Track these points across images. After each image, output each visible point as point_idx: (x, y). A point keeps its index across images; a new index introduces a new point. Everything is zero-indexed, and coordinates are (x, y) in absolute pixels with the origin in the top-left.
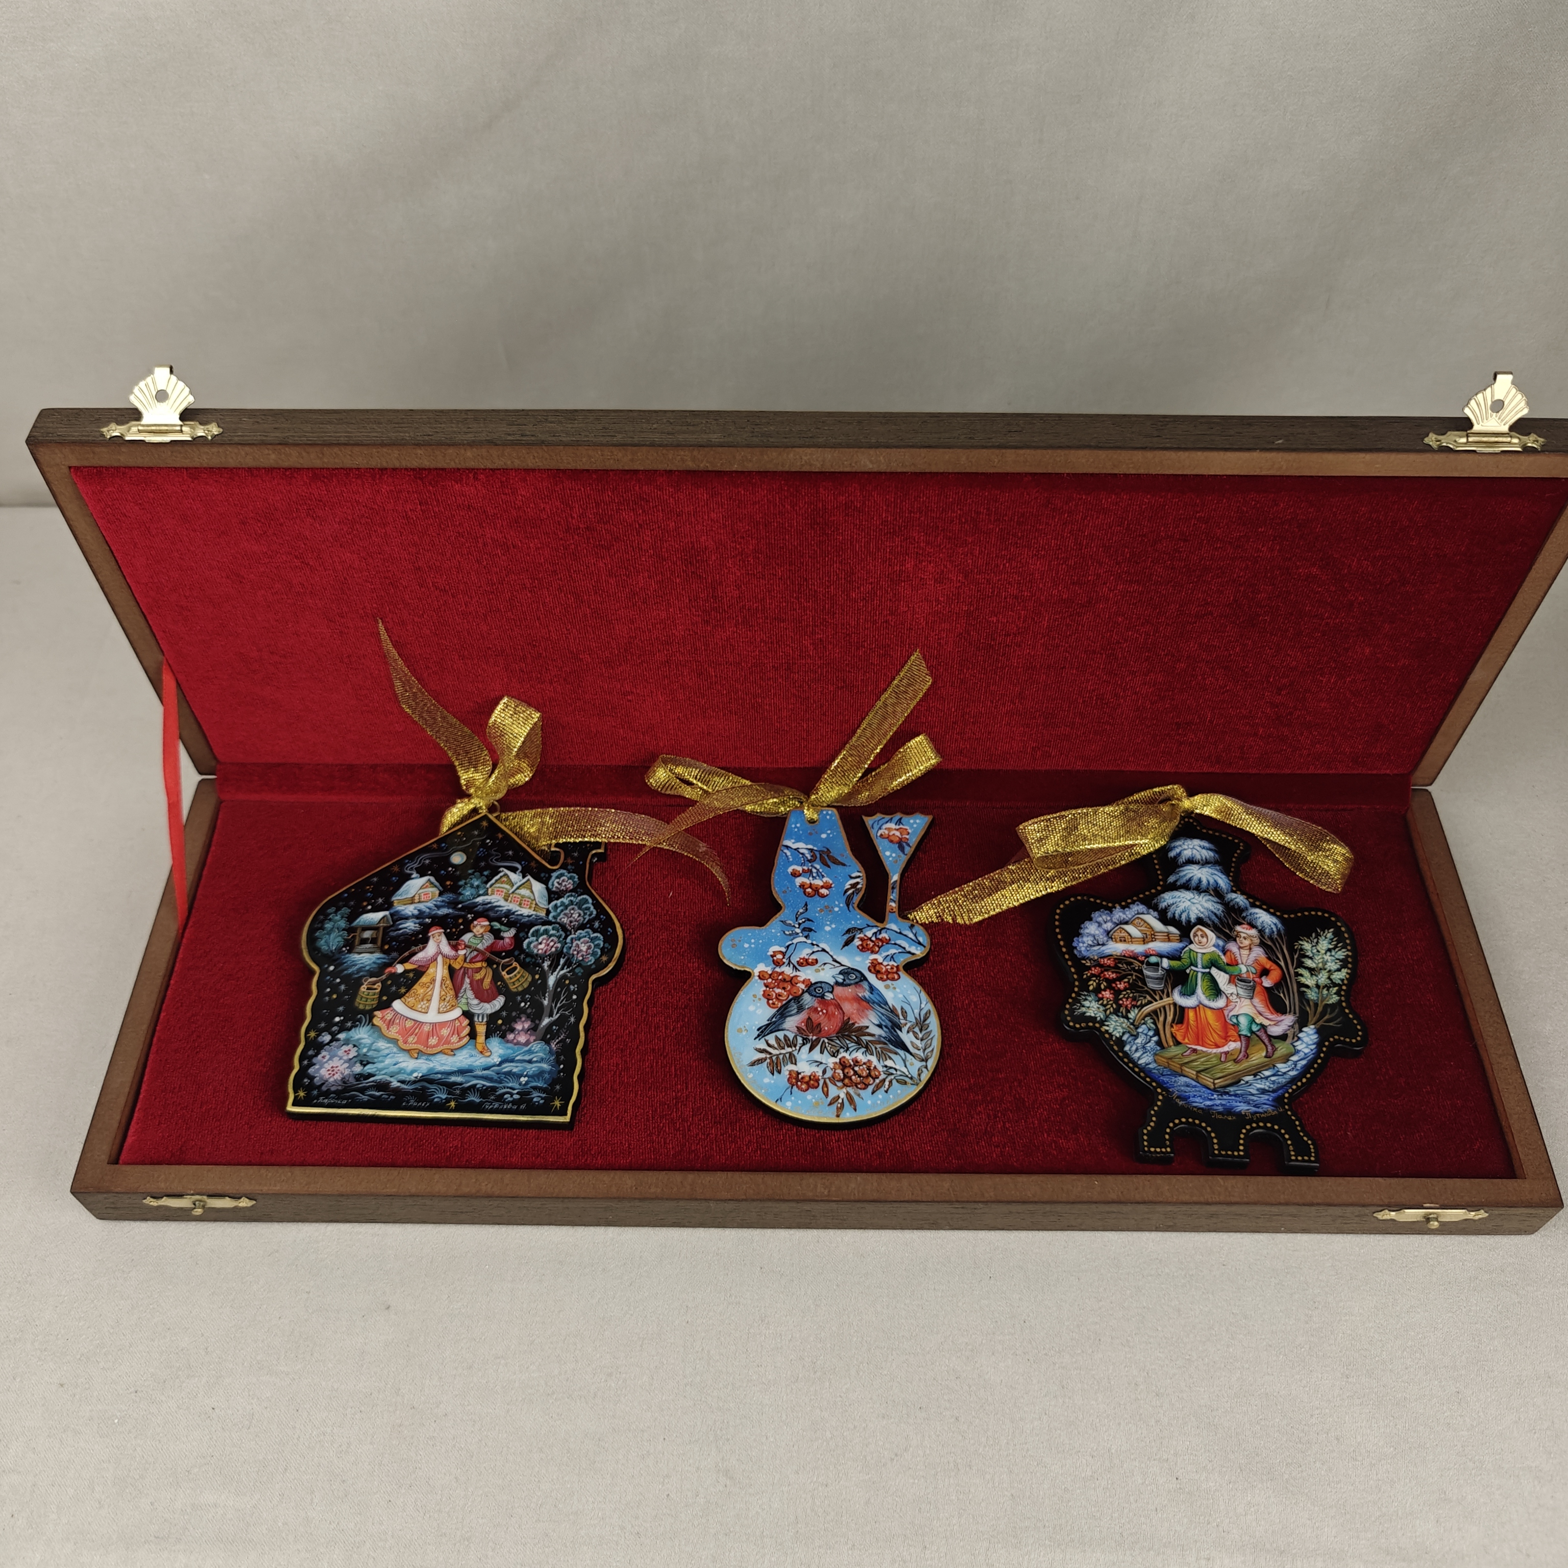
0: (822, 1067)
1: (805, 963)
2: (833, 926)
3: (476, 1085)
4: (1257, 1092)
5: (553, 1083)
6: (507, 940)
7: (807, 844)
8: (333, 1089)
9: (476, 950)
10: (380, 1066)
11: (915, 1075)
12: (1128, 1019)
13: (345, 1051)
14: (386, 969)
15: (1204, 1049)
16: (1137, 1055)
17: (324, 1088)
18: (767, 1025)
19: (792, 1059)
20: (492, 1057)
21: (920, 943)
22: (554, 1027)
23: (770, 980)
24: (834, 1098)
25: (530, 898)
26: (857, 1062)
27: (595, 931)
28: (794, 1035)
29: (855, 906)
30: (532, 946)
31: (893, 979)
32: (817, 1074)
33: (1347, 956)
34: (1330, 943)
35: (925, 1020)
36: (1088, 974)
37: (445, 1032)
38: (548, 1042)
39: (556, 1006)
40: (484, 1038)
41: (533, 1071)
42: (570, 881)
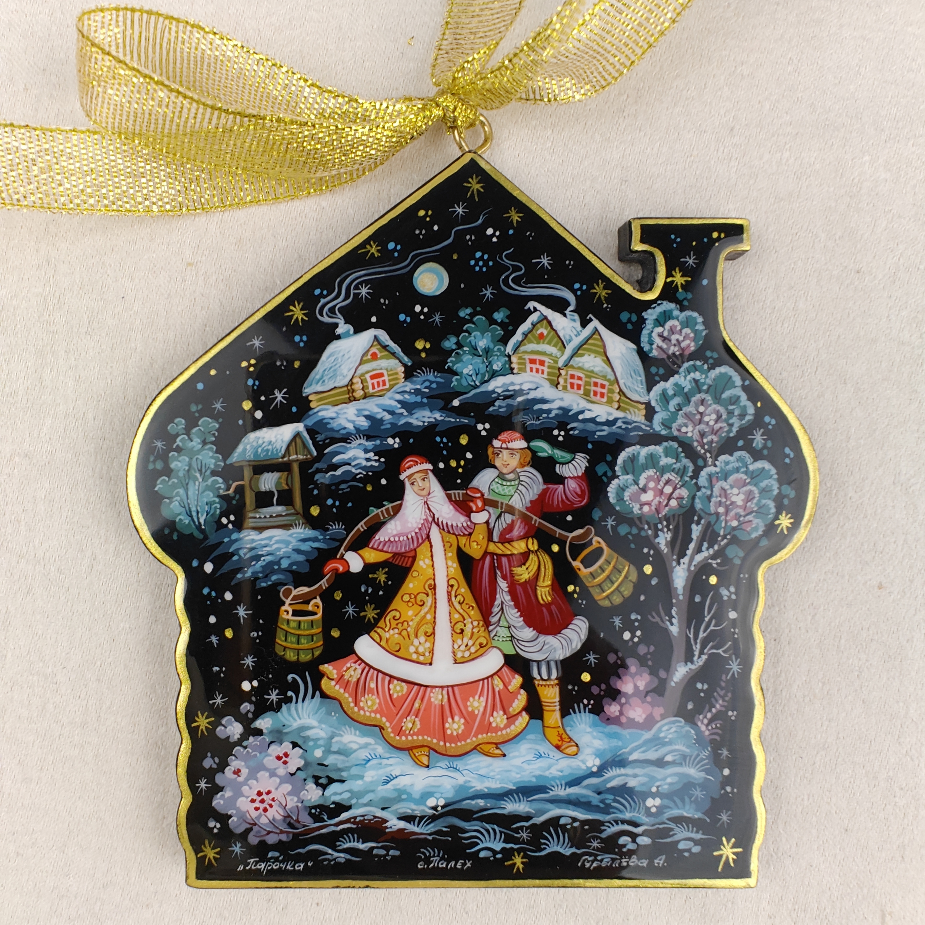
3: (559, 818)
5: (712, 810)
6: (572, 485)
8: (272, 839)
9: (510, 510)
10: (356, 785)
13: (279, 758)
14: (324, 564)
17: (253, 840)
20: (581, 757)
25: (605, 377)
27: (757, 455)
30: (627, 495)
37: (476, 704)
38: (690, 720)
39: (695, 639)
40: (558, 714)
41: (670, 784)
42: (687, 331)
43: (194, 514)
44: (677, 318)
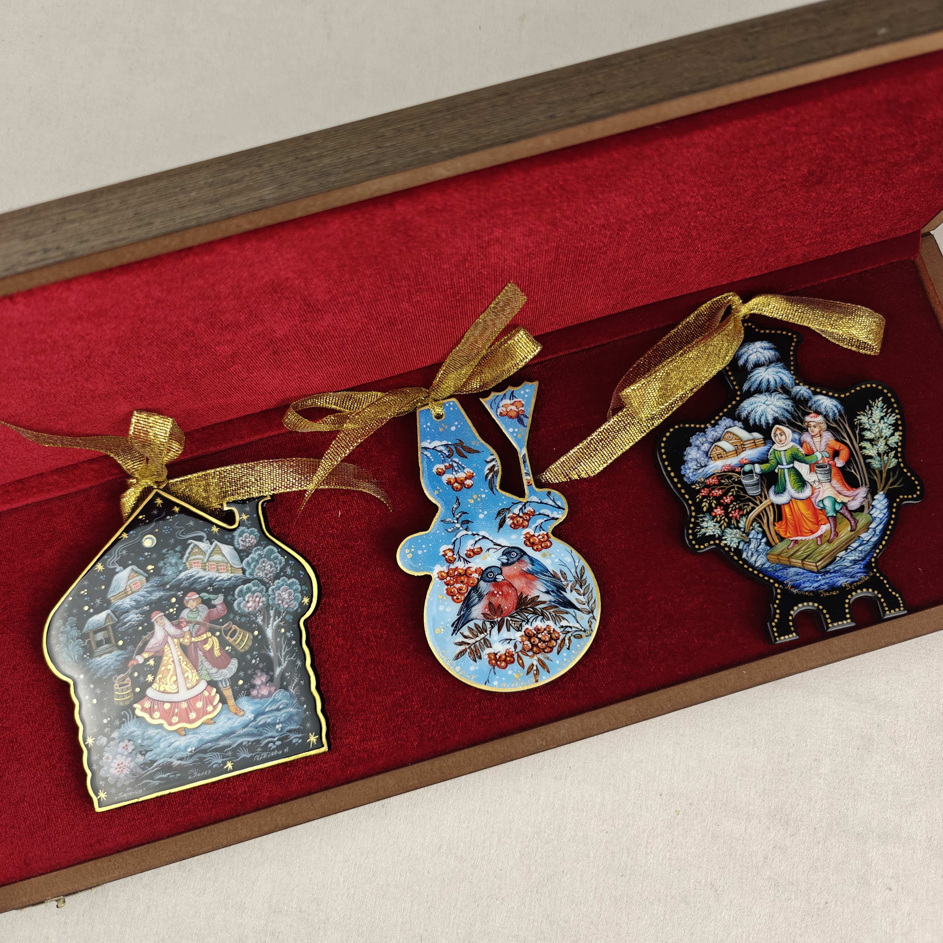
0: (512, 643)
1: (472, 554)
2: (486, 513)
3: (242, 743)
4: (851, 564)
5: (303, 724)
6: (219, 607)
7: (441, 441)
8: (127, 783)
9: (198, 623)
10: (158, 750)
11: (587, 627)
12: (739, 528)
13: (124, 748)
14: (128, 663)
15: (803, 538)
16: (753, 559)
17: (119, 785)
18: (459, 619)
19: (487, 643)
20: (246, 715)
21: (559, 507)
22: (287, 674)
23: (448, 578)
24: (530, 667)
25: (223, 562)
26: (539, 630)
27: (289, 577)
28: (482, 621)
29: (498, 488)
30: (242, 605)
31: (547, 547)
32: (511, 650)
33: (897, 420)
34: (882, 411)
35: (581, 578)
36: (699, 496)
37: (199, 705)
38: (286, 688)
39: (281, 656)
40: (233, 700)
41: (284, 717)
42: (252, 536)
43: (73, 656)
44: (247, 532)
